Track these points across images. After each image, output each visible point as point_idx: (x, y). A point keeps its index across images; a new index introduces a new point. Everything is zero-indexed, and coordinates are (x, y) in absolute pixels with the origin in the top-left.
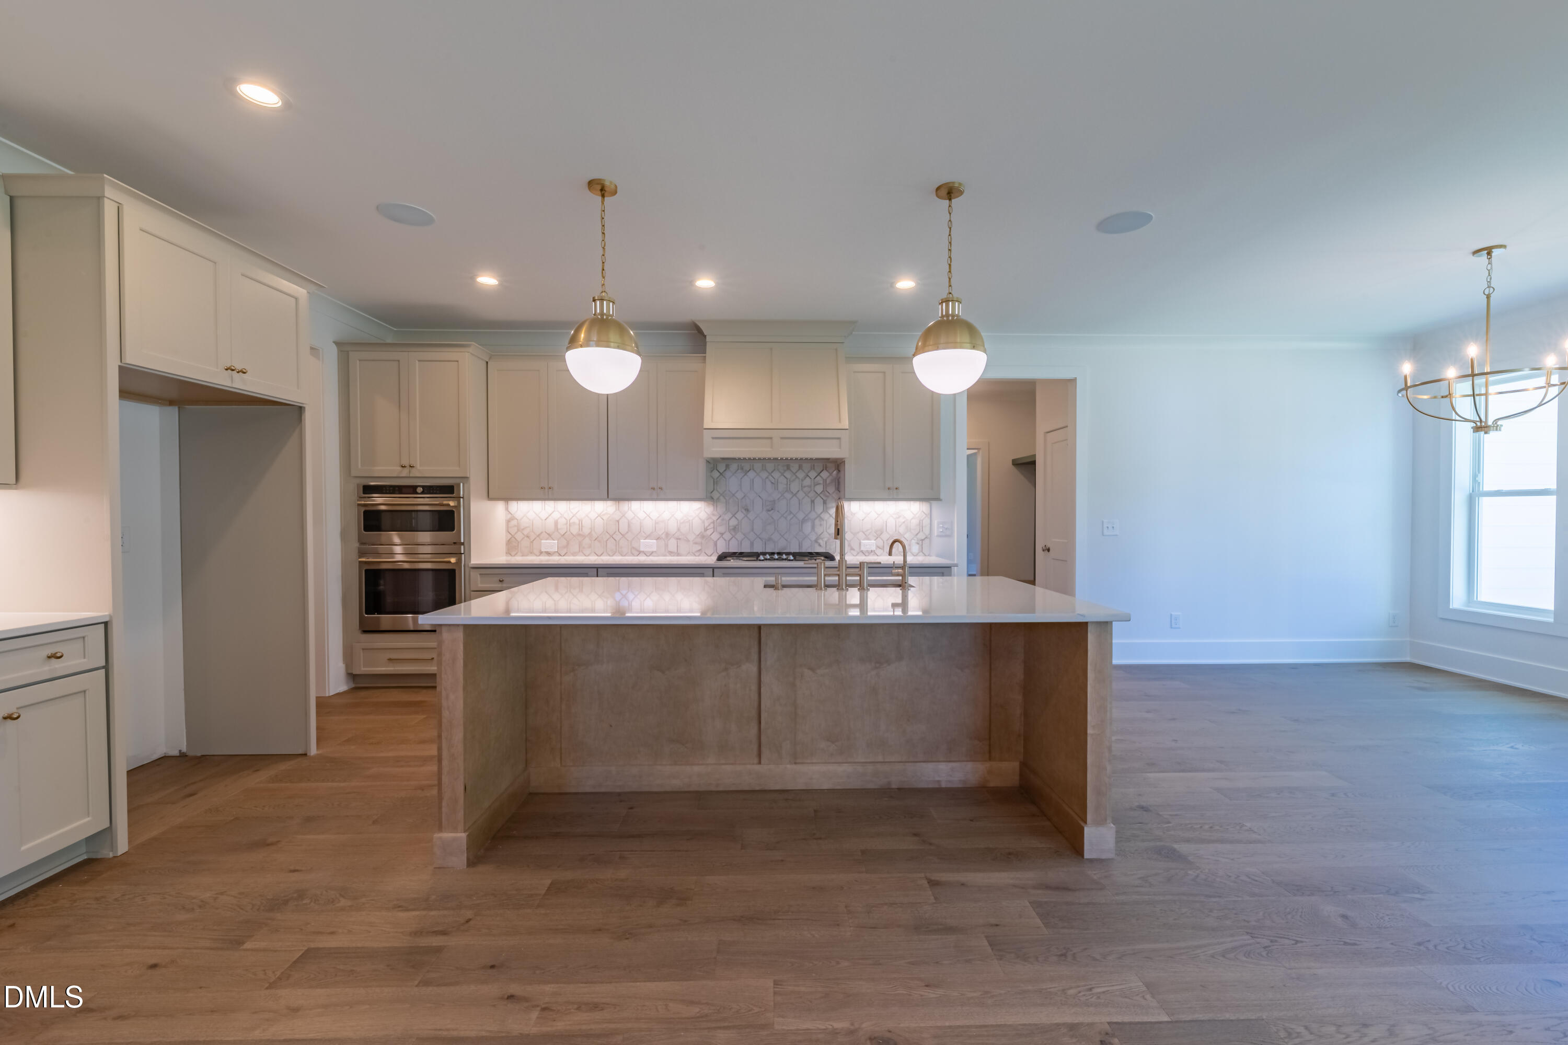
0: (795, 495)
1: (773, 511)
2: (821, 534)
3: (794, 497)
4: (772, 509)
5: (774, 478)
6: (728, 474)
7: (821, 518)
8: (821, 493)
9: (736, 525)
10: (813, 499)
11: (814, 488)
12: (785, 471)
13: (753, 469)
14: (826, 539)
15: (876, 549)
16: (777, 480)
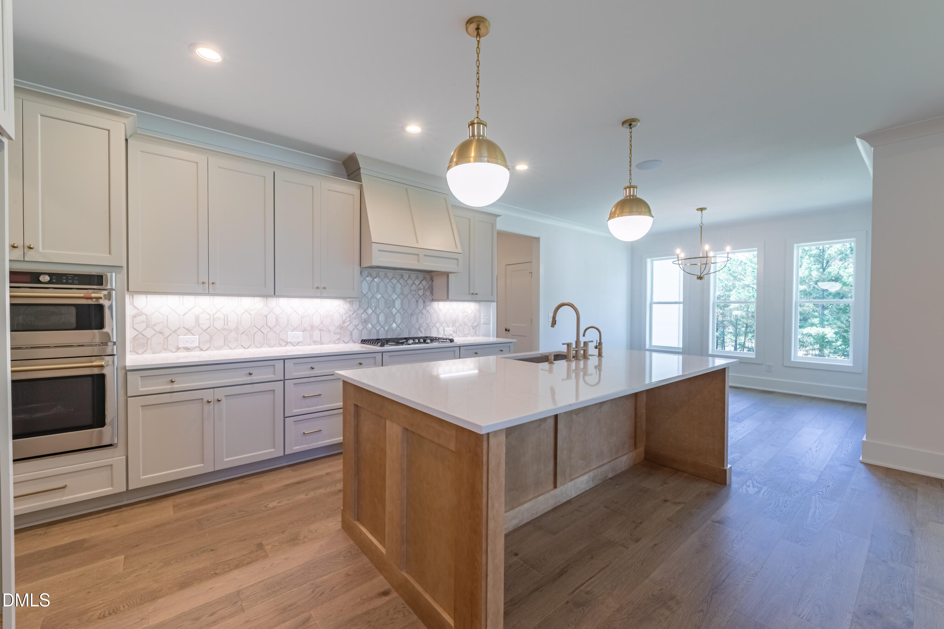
0: (406, 296)
2: (422, 324)
7: (422, 313)
8: (422, 295)
9: (367, 318)
10: (417, 299)
11: (418, 292)
12: (400, 279)
13: (379, 276)
14: (424, 328)
15: (453, 333)
16: (395, 285)
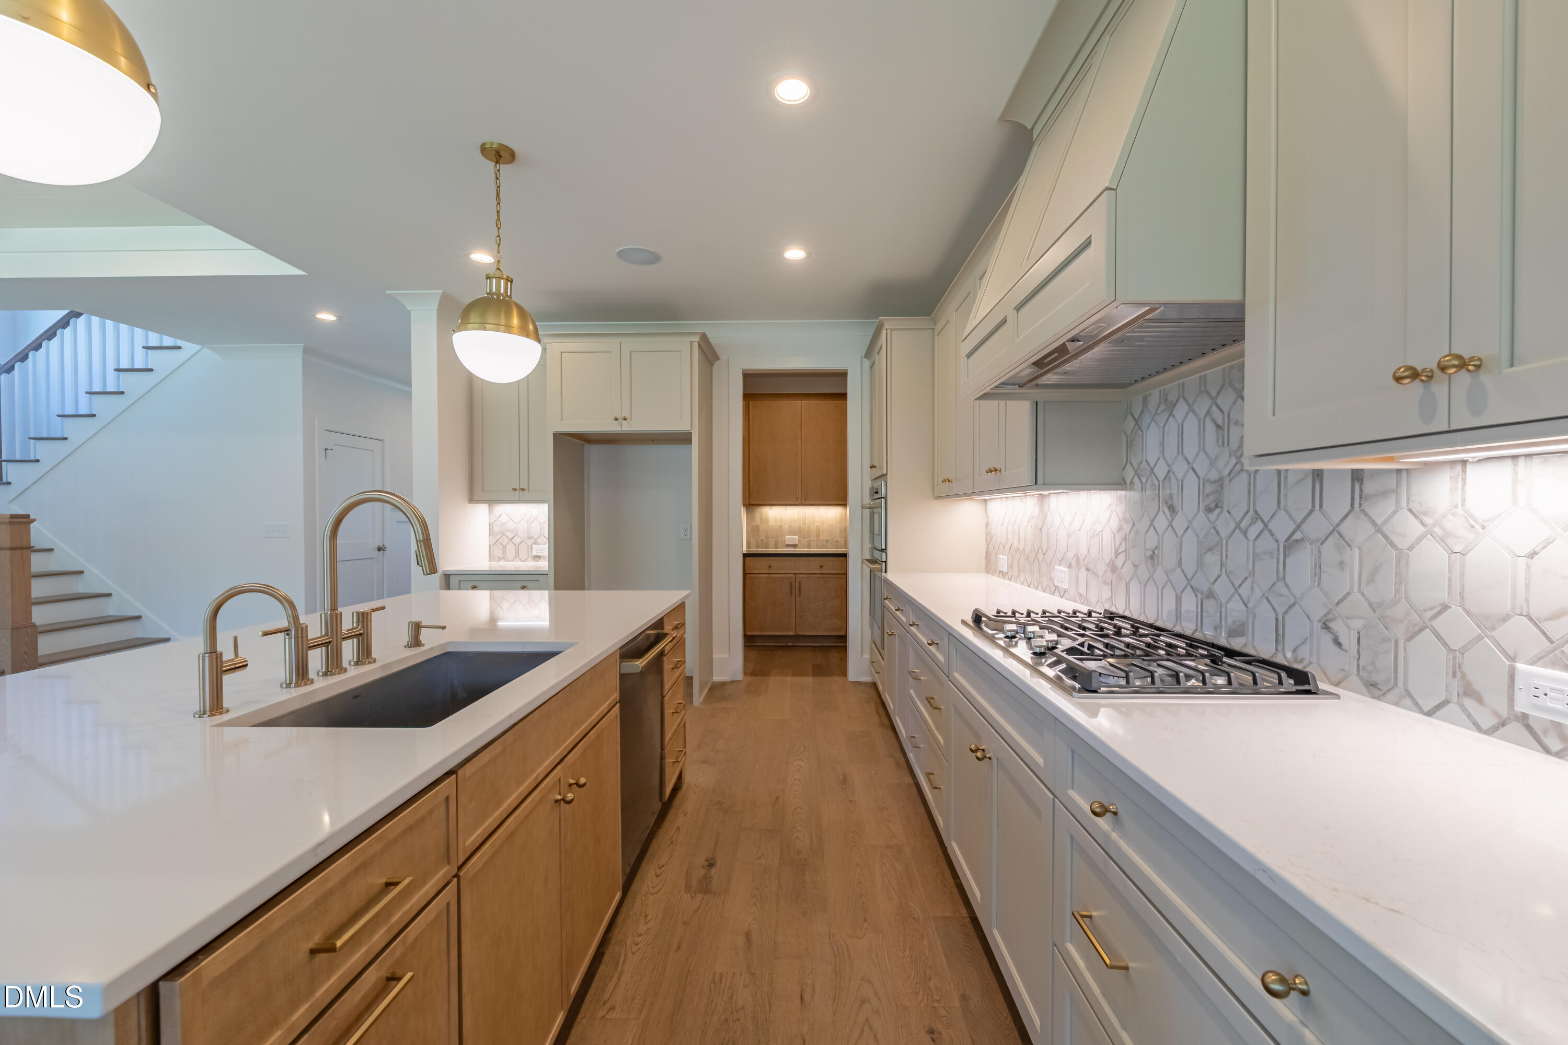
1: (1218, 510)
4: (1217, 506)
5: (1222, 412)
6: (1146, 419)
7: (1343, 536)
9: (1155, 547)
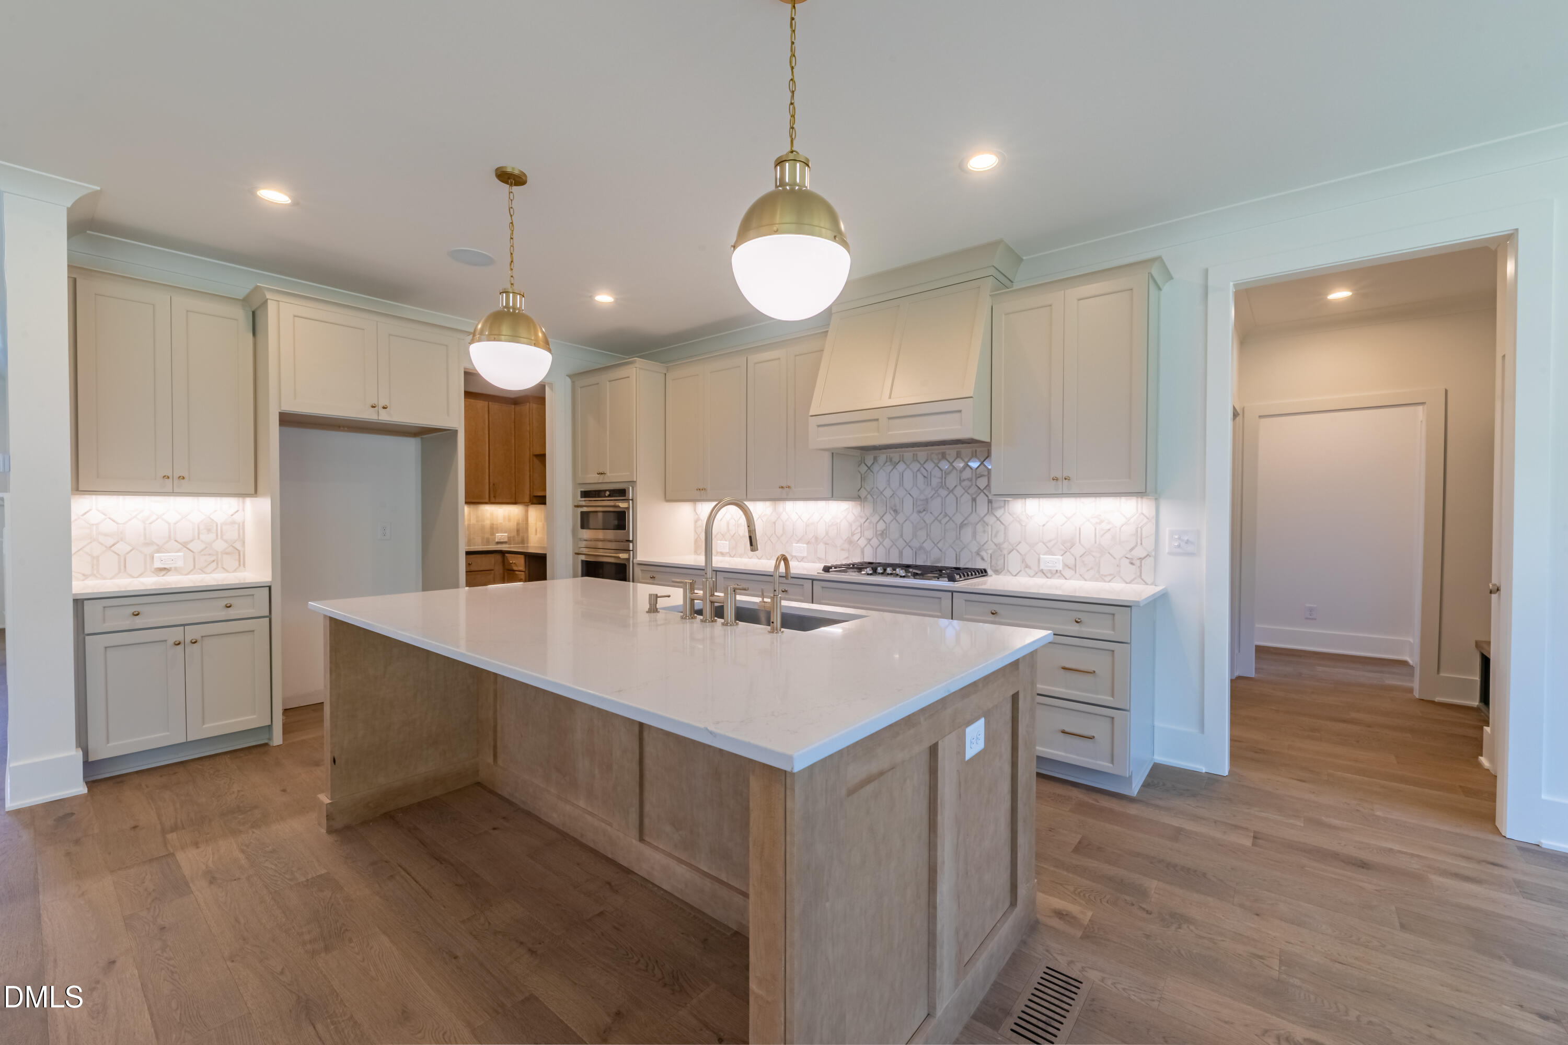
0: (952, 491)
2: (985, 544)
3: (951, 494)
4: (924, 510)
6: (876, 468)
7: (984, 522)
8: (984, 489)
9: (884, 530)
10: (974, 496)
11: (976, 483)
12: (940, 460)
13: (904, 461)
14: (990, 552)
15: (1063, 569)
16: (931, 473)
